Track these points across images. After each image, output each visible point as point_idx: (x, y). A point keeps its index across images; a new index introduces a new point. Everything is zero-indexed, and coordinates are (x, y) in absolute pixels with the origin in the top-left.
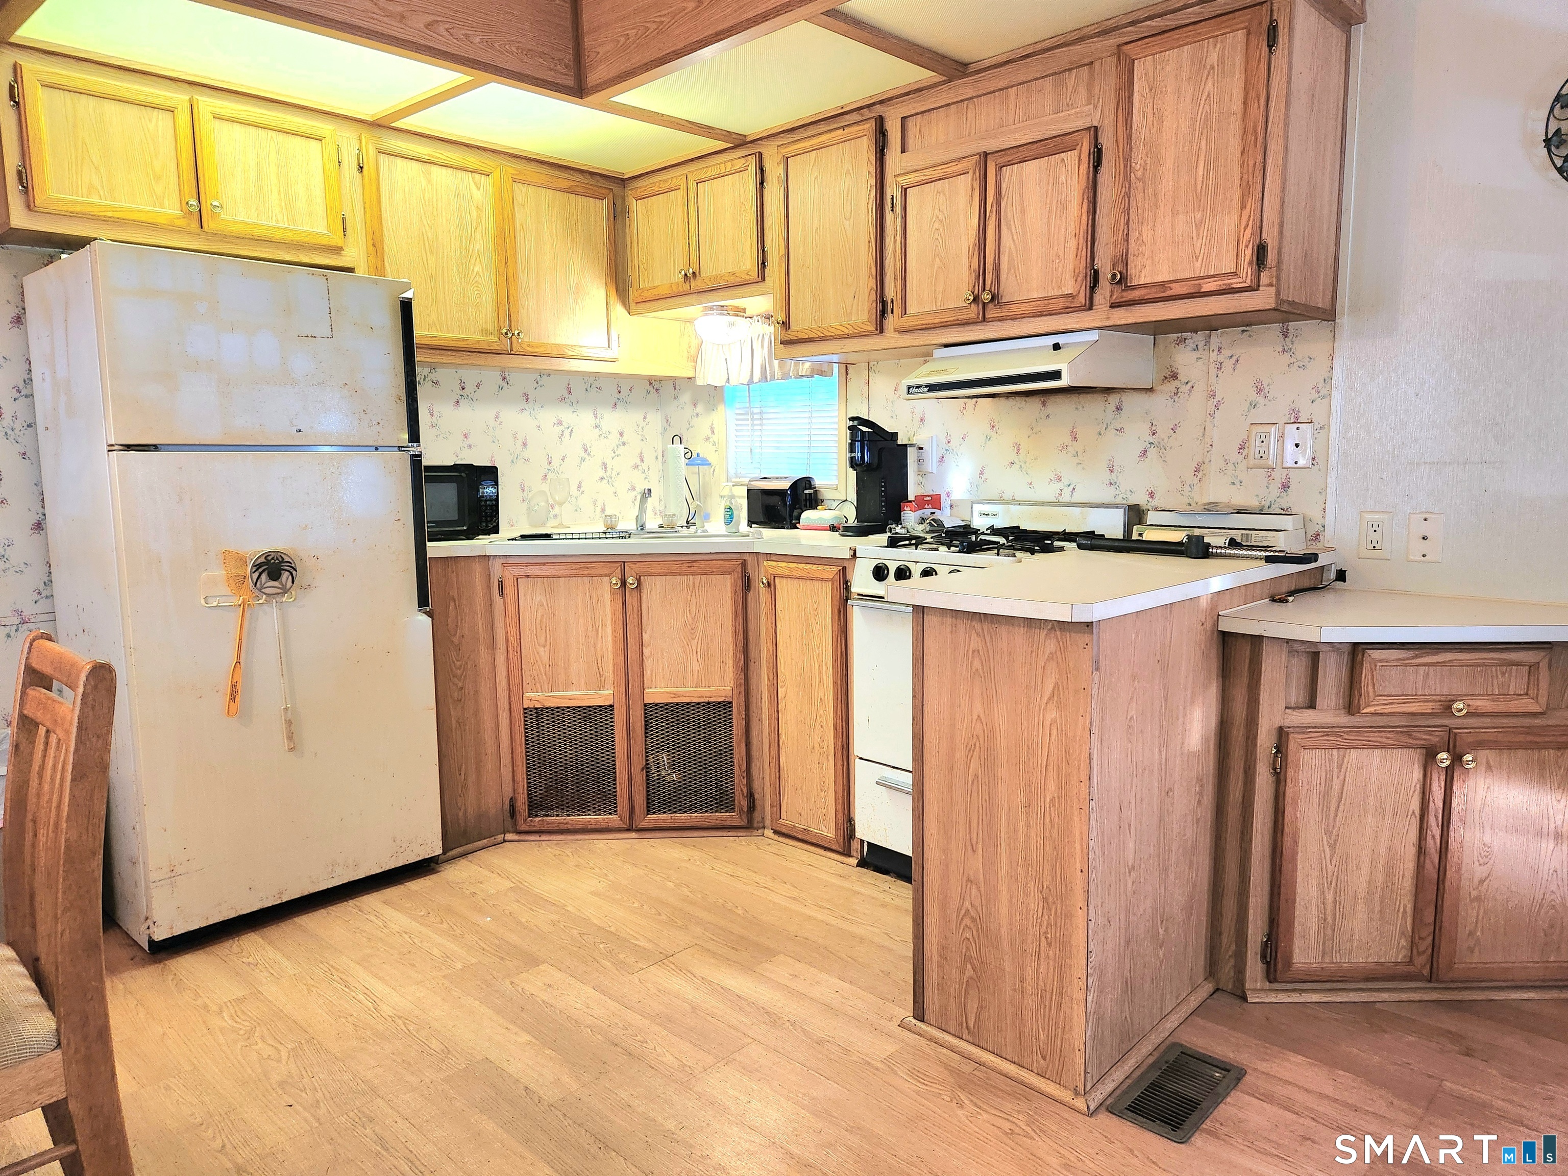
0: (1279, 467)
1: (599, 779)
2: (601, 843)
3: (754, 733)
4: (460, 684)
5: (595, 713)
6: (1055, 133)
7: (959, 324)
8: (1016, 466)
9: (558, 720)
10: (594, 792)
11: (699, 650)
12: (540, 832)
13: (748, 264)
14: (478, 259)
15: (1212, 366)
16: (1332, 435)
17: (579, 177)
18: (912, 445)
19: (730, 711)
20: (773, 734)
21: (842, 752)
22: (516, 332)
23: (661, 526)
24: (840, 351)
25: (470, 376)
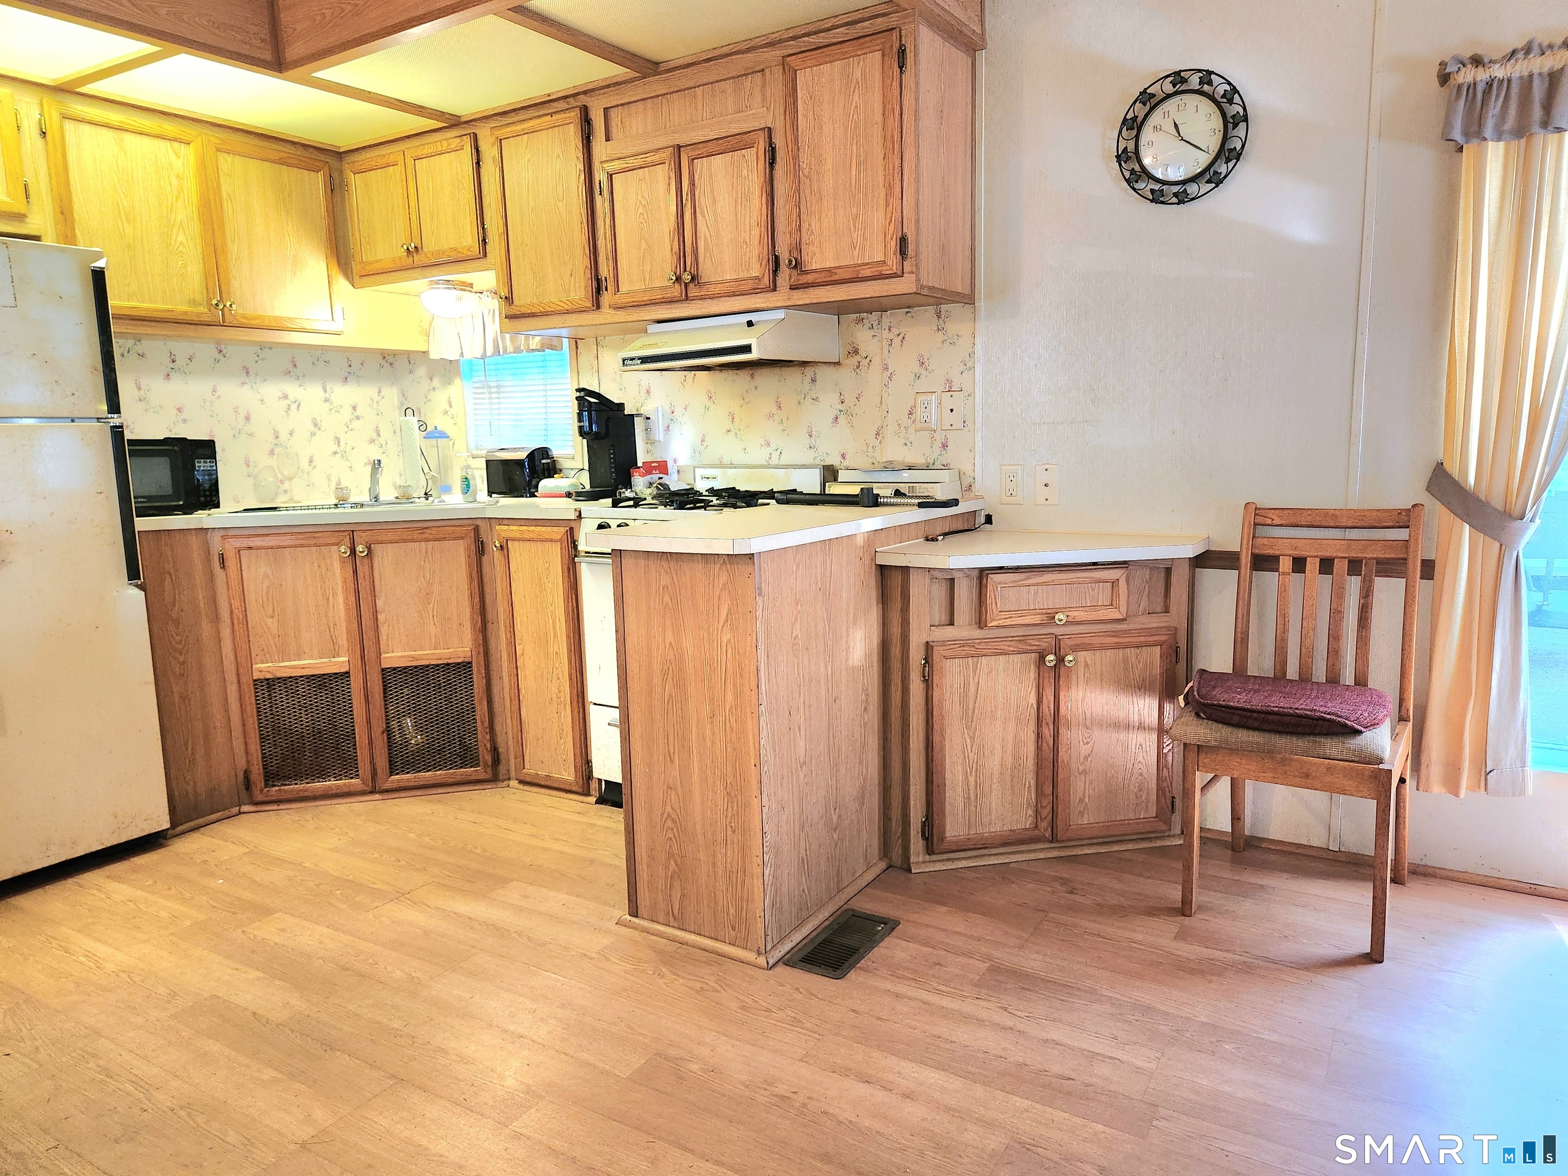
0: (939, 429)
1: (338, 745)
2: (342, 807)
3: (496, 690)
4: (181, 659)
5: (331, 680)
6: (737, 131)
7: (665, 302)
8: (732, 434)
9: (292, 689)
10: (333, 758)
11: (435, 614)
12: (278, 802)
13: (469, 240)
14: (181, 229)
15: (884, 343)
16: (977, 400)
17: (289, 149)
18: (639, 415)
19: (470, 671)
20: (513, 690)
21: (578, 700)
22: (228, 304)
23: (397, 498)
24: (561, 325)
25: (181, 348)
